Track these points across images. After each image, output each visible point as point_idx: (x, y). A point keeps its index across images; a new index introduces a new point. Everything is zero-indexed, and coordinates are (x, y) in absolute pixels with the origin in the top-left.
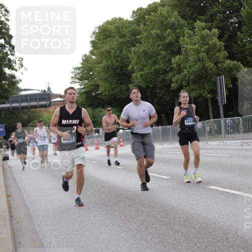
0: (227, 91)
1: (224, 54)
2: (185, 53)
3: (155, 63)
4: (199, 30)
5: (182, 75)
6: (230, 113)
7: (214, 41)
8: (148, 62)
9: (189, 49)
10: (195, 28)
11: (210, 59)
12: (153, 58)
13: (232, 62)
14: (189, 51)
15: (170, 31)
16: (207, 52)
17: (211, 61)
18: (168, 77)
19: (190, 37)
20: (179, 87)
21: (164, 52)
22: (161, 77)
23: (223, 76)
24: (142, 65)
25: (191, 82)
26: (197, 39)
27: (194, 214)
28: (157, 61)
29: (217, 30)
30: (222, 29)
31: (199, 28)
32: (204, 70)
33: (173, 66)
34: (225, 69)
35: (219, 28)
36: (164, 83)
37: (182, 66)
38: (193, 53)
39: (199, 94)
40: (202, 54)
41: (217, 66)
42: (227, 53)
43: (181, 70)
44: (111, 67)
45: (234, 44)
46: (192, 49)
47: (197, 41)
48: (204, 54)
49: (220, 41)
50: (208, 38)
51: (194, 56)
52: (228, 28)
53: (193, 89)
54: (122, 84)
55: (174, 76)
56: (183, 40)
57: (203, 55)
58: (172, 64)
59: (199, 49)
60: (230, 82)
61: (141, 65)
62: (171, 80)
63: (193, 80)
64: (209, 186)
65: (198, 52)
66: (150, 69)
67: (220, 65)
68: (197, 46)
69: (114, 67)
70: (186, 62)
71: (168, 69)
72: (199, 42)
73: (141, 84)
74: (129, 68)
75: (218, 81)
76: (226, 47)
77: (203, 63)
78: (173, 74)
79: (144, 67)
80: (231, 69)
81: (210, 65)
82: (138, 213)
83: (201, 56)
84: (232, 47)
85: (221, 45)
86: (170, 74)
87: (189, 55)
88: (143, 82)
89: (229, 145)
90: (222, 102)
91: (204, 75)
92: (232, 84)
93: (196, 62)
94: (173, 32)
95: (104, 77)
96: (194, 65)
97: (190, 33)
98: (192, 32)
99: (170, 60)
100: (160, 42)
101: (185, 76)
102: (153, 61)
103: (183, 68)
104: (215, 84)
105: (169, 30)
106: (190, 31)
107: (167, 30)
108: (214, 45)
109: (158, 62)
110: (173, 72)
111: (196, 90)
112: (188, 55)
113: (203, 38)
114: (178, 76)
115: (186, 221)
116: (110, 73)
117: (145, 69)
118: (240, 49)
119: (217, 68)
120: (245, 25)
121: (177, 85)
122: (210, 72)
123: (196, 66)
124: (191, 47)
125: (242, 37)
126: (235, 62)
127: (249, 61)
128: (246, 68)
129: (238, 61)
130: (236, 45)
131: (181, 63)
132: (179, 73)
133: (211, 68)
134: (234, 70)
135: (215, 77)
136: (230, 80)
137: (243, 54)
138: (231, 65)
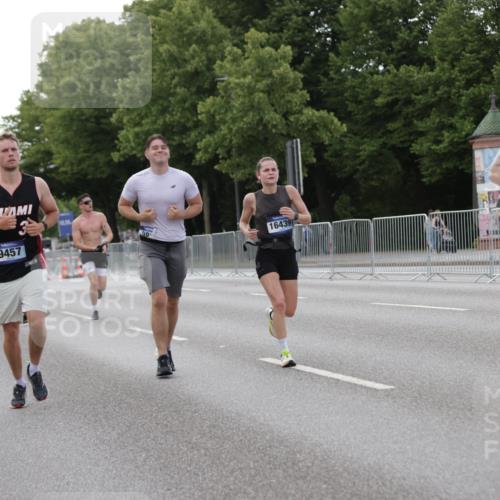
0: (306, 170)
1: (302, 95)
2: (225, 92)
3: (164, 111)
4: (253, 48)
5: (217, 136)
7: (282, 69)
8: (150, 109)
9: (232, 85)
10: (246, 43)
11: (273, 105)
12: (161, 102)
13: (316, 113)
14: (233, 88)
15: (197, 49)
16: (269, 91)
17: (275, 111)
18: (189, 140)
19: (235, 60)
20: (210, 160)
21: (183, 89)
22: (176, 138)
23: (299, 140)
24: (139, 115)
25: (234, 150)
26: (250, 65)
28: (168, 107)
29: (289, 48)
30: (300, 47)
31: (253, 44)
32: (260, 128)
33: (200, 117)
34: (304, 125)
35: (293, 44)
36: (181, 152)
37: (217, 117)
38: (241, 93)
39: (250, 174)
40: (259, 96)
41: (286, 119)
42: (308, 95)
43: (215, 126)
44: (78, 116)
45: (322, 78)
46: (237, 84)
47: (248, 70)
48: (261, 95)
49: (295, 69)
50: (271, 64)
51: (241, 100)
52: (312, 44)
53: (238, 165)
54: (98, 150)
55: (201, 137)
56: (221, 67)
57: (260, 98)
58: (197, 114)
59: (253, 84)
60: (311, 152)
61: (136, 114)
62: (195, 146)
63: (239, 147)
64: (263, 357)
65: (251, 90)
66: (154, 122)
67: (292, 119)
68: (249, 79)
69: (84, 118)
71: (190, 124)
72: (252, 70)
73: (134, 152)
74: (114, 119)
75: (289, 151)
76: (307, 83)
77: (259, 114)
78: (200, 133)
79: (142, 118)
80: (315, 127)
81: (273, 117)
82: (121, 408)
83: (256, 100)
84: (319, 82)
85: (295, 79)
86: (193, 134)
87: (233, 96)
88: (140, 148)
91: (261, 138)
92: (315, 156)
93: (245, 111)
94: (202, 50)
95: (63, 136)
96: (242, 117)
97: (236, 53)
98: (239, 51)
99: (194, 107)
100: (176, 70)
101: (224, 138)
102: (160, 108)
103: (219, 122)
104: (282, 156)
105: (194, 46)
106: (235, 49)
107: (190, 45)
108: (283, 79)
109: (170, 109)
110: (200, 130)
111: (245, 167)
112: (229, 96)
113: (261, 63)
114: (208, 138)
115: (214, 427)
116: (75, 128)
117: (143, 122)
118: (334, 87)
119: (287, 124)
120: (345, 40)
121: (207, 156)
122: (274, 131)
123: (245, 119)
124: (237, 81)
125: (339, 64)
126: (323, 113)
127: (350, 112)
128: (344, 125)
129: (329, 112)
130: (326, 80)
131: (215, 111)
132: (211, 132)
133: (275, 123)
134: (321, 129)
135: (282, 142)
136: (311, 149)
137: (340, 98)
138: (314, 118)
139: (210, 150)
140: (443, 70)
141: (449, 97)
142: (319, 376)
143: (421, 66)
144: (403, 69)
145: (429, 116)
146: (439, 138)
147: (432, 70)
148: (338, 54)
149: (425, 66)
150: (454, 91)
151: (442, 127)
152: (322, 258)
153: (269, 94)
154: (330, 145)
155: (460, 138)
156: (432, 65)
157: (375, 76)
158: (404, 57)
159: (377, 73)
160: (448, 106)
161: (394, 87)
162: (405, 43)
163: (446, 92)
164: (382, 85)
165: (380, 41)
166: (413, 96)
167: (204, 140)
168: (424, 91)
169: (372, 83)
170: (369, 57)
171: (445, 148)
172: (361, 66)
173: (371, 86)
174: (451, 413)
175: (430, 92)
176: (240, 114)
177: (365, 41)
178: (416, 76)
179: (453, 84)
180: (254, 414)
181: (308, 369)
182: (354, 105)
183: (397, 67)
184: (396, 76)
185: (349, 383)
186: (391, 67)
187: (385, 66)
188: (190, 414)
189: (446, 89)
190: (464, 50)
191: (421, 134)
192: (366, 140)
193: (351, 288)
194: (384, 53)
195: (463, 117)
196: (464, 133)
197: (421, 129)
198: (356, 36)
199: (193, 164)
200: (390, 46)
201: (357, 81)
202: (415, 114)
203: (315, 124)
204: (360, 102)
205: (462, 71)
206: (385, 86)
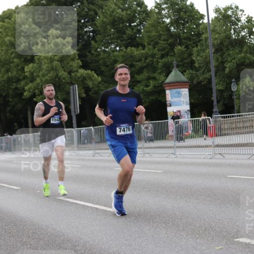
0: (80, 100)
1: (78, 63)
2: (39, 61)
3: (7, 71)
5: (35, 83)
6: (83, 123)
9: (42, 57)
11: (63, 68)
12: (6, 66)
13: (85, 72)
14: (42, 59)
17: (64, 71)
18: (21, 85)
20: (31, 95)
21: (17, 59)
22: (14, 85)
23: (76, 86)
27: (43, 225)
28: (10, 69)
32: (57, 79)
33: (26, 74)
34: (79, 78)
36: (17, 92)
37: (35, 74)
38: (46, 61)
40: (55, 63)
41: (70, 75)
42: (81, 63)
43: (33, 78)
45: (88, 54)
46: (45, 57)
48: (57, 62)
51: (47, 65)
52: (83, 36)
55: (27, 84)
57: (56, 64)
58: (25, 72)
59: (53, 57)
62: (24, 89)
64: (59, 197)
65: (52, 60)
66: (3, 77)
67: (73, 74)
70: (39, 71)
71: (21, 77)
75: (72, 91)
76: (81, 56)
77: (56, 72)
78: (26, 82)
80: (85, 78)
81: (63, 74)
83: (54, 65)
84: (86, 56)
85: (74, 54)
86: (23, 83)
87: (43, 63)
89: (81, 156)
90: (75, 112)
91: (57, 85)
92: (85, 93)
93: (49, 71)
96: (48, 74)
99: (23, 69)
100: (13, 50)
101: (38, 84)
102: (6, 69)
103: (36, 76)
104: (68, 93)
110: (26, 80)
112: (41, 63)
114: (31, 85)
115: (34, 233)
118: (94, 58)
119: (71, 78)
120: (99, 34)
121: (30, 94)
122: (64, 81)
123: (49, 75)
124: (44, 55)
125: (96, 46)
126: (89, 72)
127: (103, 71)
128: (100, 77)
129: (91, 71)
130: (90, 55)
131: (34, 71)
132: (31, 81)
133: (64, 76)
134: (88, 79)
135: (68, 86)
136: (83, 90)
137: (97, 64)
138: (84, 74)
139: (31, 91)
140: (149, 49)
141: (153, 63)
142: (88, 206)
143: (138, 47)
144: (129, 49)
145: (142, 73)
146: (148, 84)
147: (144, 50)
148: (96, 42)
149: (140, 47)
150: (155, 60)
151: (149, 78)
152: (89, 146)
153: (61, 62)
154: (93, 88)
155: (159, 84)
156: (144, 47)
157: (115, 53)
158: (129, 43)
159: (116, 51)
160: (152, 67)
161: (124, 58)
162: (130, 36)
163: (151, 61)
164: (119, 57)
165: (117, 35)
166: (134, 63)
167: (28, 86)
168: (140, 60)
169: (114, 56)
170: (111, 43)
171: (151, 89)
172: (107, 48)
173: (113, 58)
174: (155, 224)
175: (143, 61)
176: (47, 72)
177: (110, 35)
178: (136, 53)
179: (155, 56)
180: (55, 226)
181: (82, 203)
182: (105, 67)
183: (126, 48)
184: (125, 52)
185: (103, 210)
186: (123, 48)
187: (120, 48)
188: (21, 226)
189: (151, 59)
190: (160, 39)
191: (139, 82)
192: (111, 85)
193: (104, 161)
194: (119, 41)
195: (160, 73)
196: (160, 82)
197: (139, 80)
198: (105, 32)
199: (23, 98)
200: (122, 37)
201: (106, 55)
202: (136, 72)
203: (85, 77)
204: (108, 66)
205: (159, 50)
206: (120, 58)
